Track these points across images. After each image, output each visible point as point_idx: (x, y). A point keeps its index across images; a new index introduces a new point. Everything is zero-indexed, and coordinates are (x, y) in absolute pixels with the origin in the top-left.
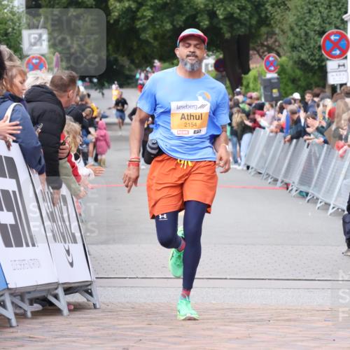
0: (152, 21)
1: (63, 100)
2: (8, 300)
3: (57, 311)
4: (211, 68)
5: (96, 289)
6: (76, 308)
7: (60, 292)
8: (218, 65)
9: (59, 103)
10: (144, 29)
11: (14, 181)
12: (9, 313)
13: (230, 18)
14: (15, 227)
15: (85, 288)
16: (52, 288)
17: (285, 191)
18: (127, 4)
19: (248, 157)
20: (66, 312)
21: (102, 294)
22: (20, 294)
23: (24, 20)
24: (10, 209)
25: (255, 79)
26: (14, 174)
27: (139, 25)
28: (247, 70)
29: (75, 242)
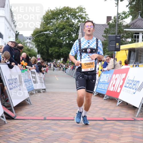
0: (55, 54)
1: (42, 64)
2: (34, 91)
3: (41, 92)
4: (62, 60)
5: (46, 90)
6: (44, 92)
7: (41, 90)
8: (63, 60)
9: (41, 65)
10: (54, 55)
11: (35, 75)
12: (34, 93)
13: (65, 54)
14: (35, 81)
15: (45, 89)
16: (40, 89)
17: (72, 77)
18: (51, 52)
19: (67, 72)
20: (42, 92)
21: (47, 90)
22: (36, 90)
23: (37, 53)
24: (34, 79)
25: (68, 62)
26: (35, 74)
27: (53, 54)
28: (67, 60)
29: (43, 83)
